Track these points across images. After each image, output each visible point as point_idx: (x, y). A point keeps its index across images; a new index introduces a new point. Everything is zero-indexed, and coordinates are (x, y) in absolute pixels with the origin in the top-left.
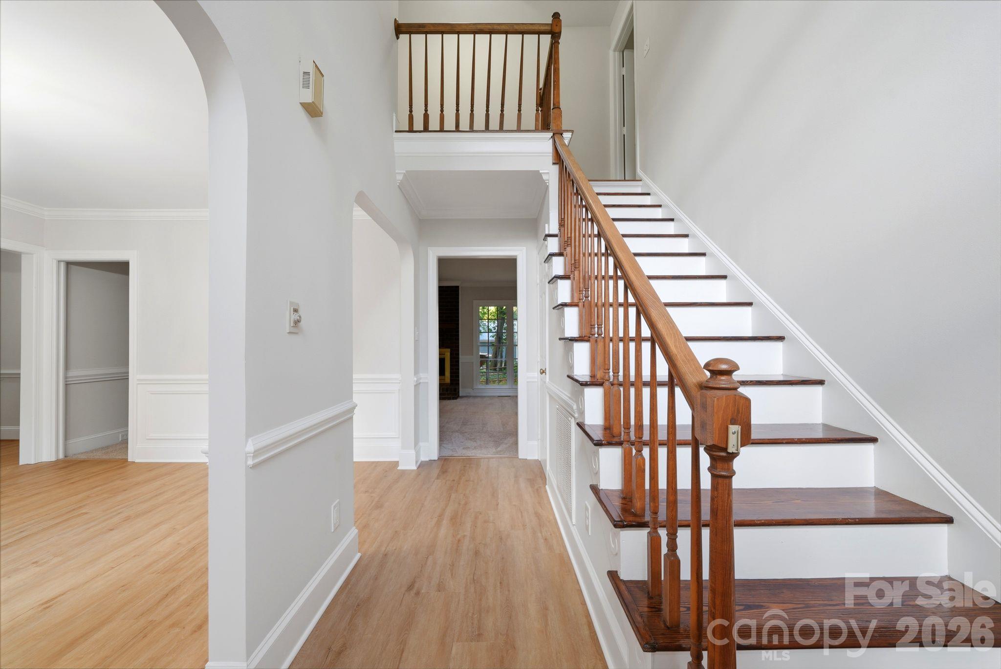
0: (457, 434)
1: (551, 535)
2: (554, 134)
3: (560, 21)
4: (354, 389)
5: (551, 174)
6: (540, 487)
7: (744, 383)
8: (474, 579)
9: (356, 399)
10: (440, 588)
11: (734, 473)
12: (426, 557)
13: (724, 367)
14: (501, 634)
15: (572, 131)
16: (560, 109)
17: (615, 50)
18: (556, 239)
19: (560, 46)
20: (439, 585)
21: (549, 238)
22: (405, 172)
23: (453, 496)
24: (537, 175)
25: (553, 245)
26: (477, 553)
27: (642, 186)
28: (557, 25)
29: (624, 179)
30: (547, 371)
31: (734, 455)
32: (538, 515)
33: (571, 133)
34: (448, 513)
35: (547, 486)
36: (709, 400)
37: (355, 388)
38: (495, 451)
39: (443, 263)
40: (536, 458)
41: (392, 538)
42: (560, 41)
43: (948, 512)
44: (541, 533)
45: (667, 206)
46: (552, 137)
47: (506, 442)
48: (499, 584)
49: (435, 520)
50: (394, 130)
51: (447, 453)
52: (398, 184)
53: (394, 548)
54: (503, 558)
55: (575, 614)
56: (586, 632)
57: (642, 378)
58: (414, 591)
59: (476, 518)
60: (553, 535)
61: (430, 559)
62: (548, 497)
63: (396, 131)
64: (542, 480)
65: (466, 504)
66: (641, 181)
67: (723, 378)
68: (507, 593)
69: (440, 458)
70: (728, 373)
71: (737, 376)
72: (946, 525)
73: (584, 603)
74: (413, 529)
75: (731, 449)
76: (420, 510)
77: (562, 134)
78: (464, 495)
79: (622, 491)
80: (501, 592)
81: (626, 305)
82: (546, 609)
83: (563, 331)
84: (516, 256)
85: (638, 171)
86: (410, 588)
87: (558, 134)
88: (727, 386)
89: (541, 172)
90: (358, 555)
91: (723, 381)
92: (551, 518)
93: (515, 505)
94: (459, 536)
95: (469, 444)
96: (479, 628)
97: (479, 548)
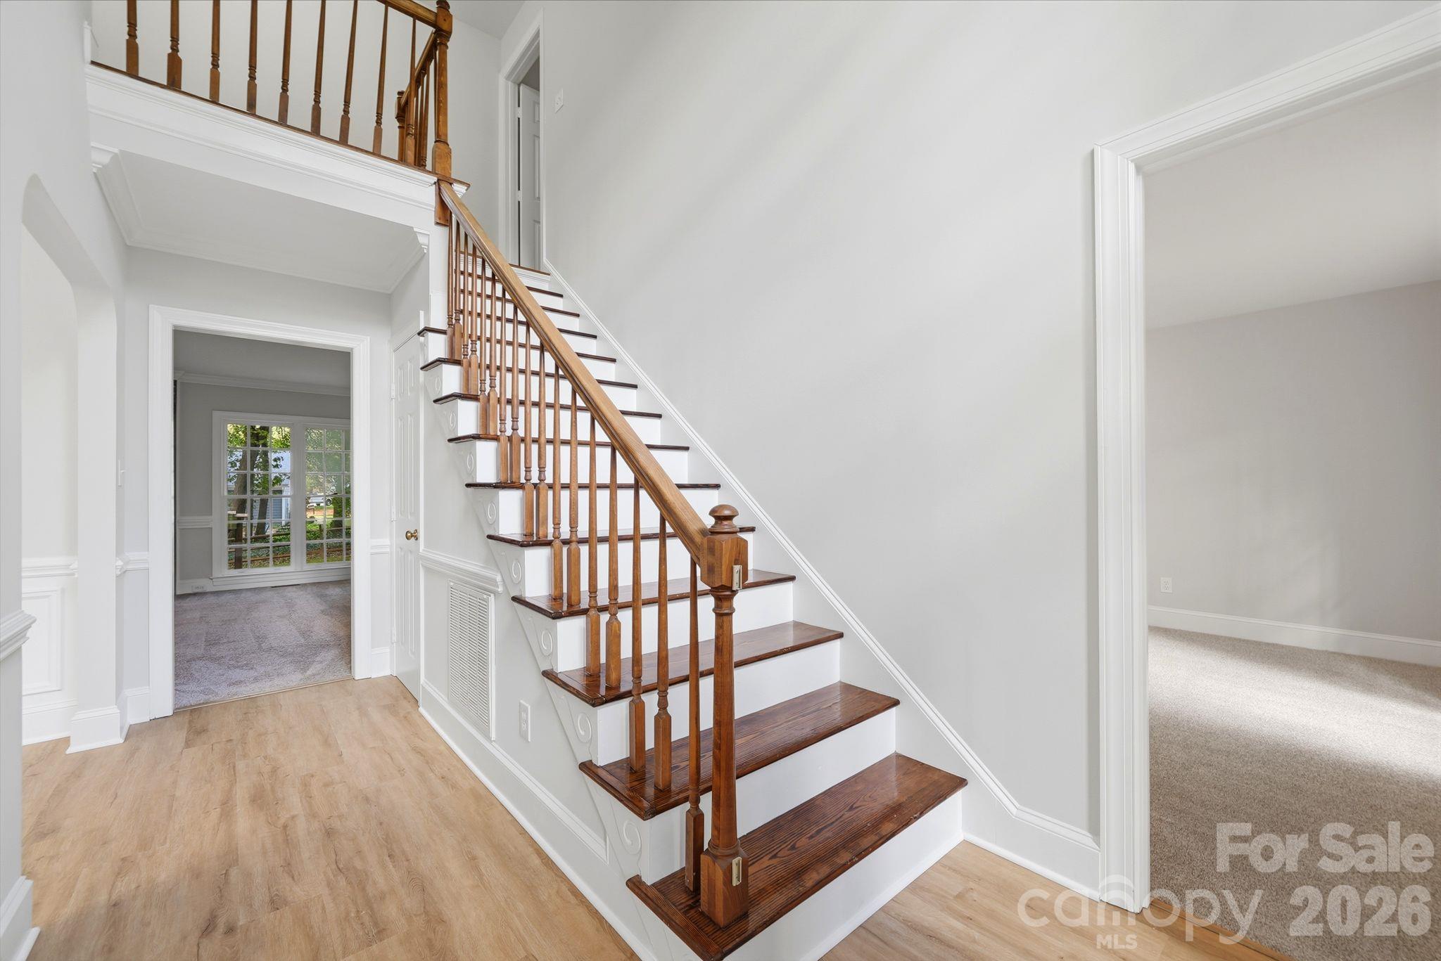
0: (201, 663)
1: (449, 769)
2: (438, 180)
3: (451, 16)
4: (24, 590)
5: (435, 240)
6: (409, 713)
7: (742, 530)
8: (339, 868)
9: (28, 607)
10: (276, 903)
11: (733, 610)
12: (224, 872)
13: (727, 513)
14: (415, 915)
15: (468, 186)
16: (448, 145)
17: (508, 78)
18: (442, 337)
19: (448, 51)
20: (272, 901)
21: (430, 334)
22: (116, 151)
23: (241, 765)
24: (408, 234)
25: (437, 347)
26: (329, 833)
27: (549, 282)
28: (445, 20)
29: (518, 265)
30: (421, 535)
31: (735, 593)
32: (418, 751)
33: (466, 188)
34: (242, 793)
35: (421, 710)
36: (717, 543)
37: (27, 587)
38: (302, 677)
39: (182, 337)
40: (387, 672)
41: (119, 874)
42: (449, 44)
43: (840, 630)
44: (432, 771)
45: (587, 318)
46: (435, 183)
47: (318, 659)
48: (388, 858)
49: (215, 815)
50: (89, 58)
51: (190, 700)
52: (95, 170)
53: (133, 886)
54: (381, 824)
55: (516, 848)
56: (536, 861)
57: (617, 531)
58: (221, 928)
59: (306, 785)
60: (452, 769)
61: (234, 873)
62: (427, 723)
63: (93, 63)
64: (409, 702)
65: (274, 771)
66: (549, 275)
67: (725, 523)
68: (406, 863)
69: (178, 711)
70: (730, 518)
71: (738, 522)
72: (839, 640)
73: (523, 832)
74: (168, 840)
75: (734, 589)
76: (170, 807)
77: (451, 184)
78: (265, 757)
79: (586, 669)
80: (394, 866)
81: (593, 444)
82: (474, 858)
83: (473, 472)
84: (352, 349)
85: (544, 261)
86: (208, 929)
87: (443, 181)
88: (729, 530)
89: (415, 230)
90: (34, 933)
91: (726, 526)
92: (442, 748)
93: (374, 748)
94: (282, 821)
95: (237, 674)
96: (376, 924)
97: (330, 825)
